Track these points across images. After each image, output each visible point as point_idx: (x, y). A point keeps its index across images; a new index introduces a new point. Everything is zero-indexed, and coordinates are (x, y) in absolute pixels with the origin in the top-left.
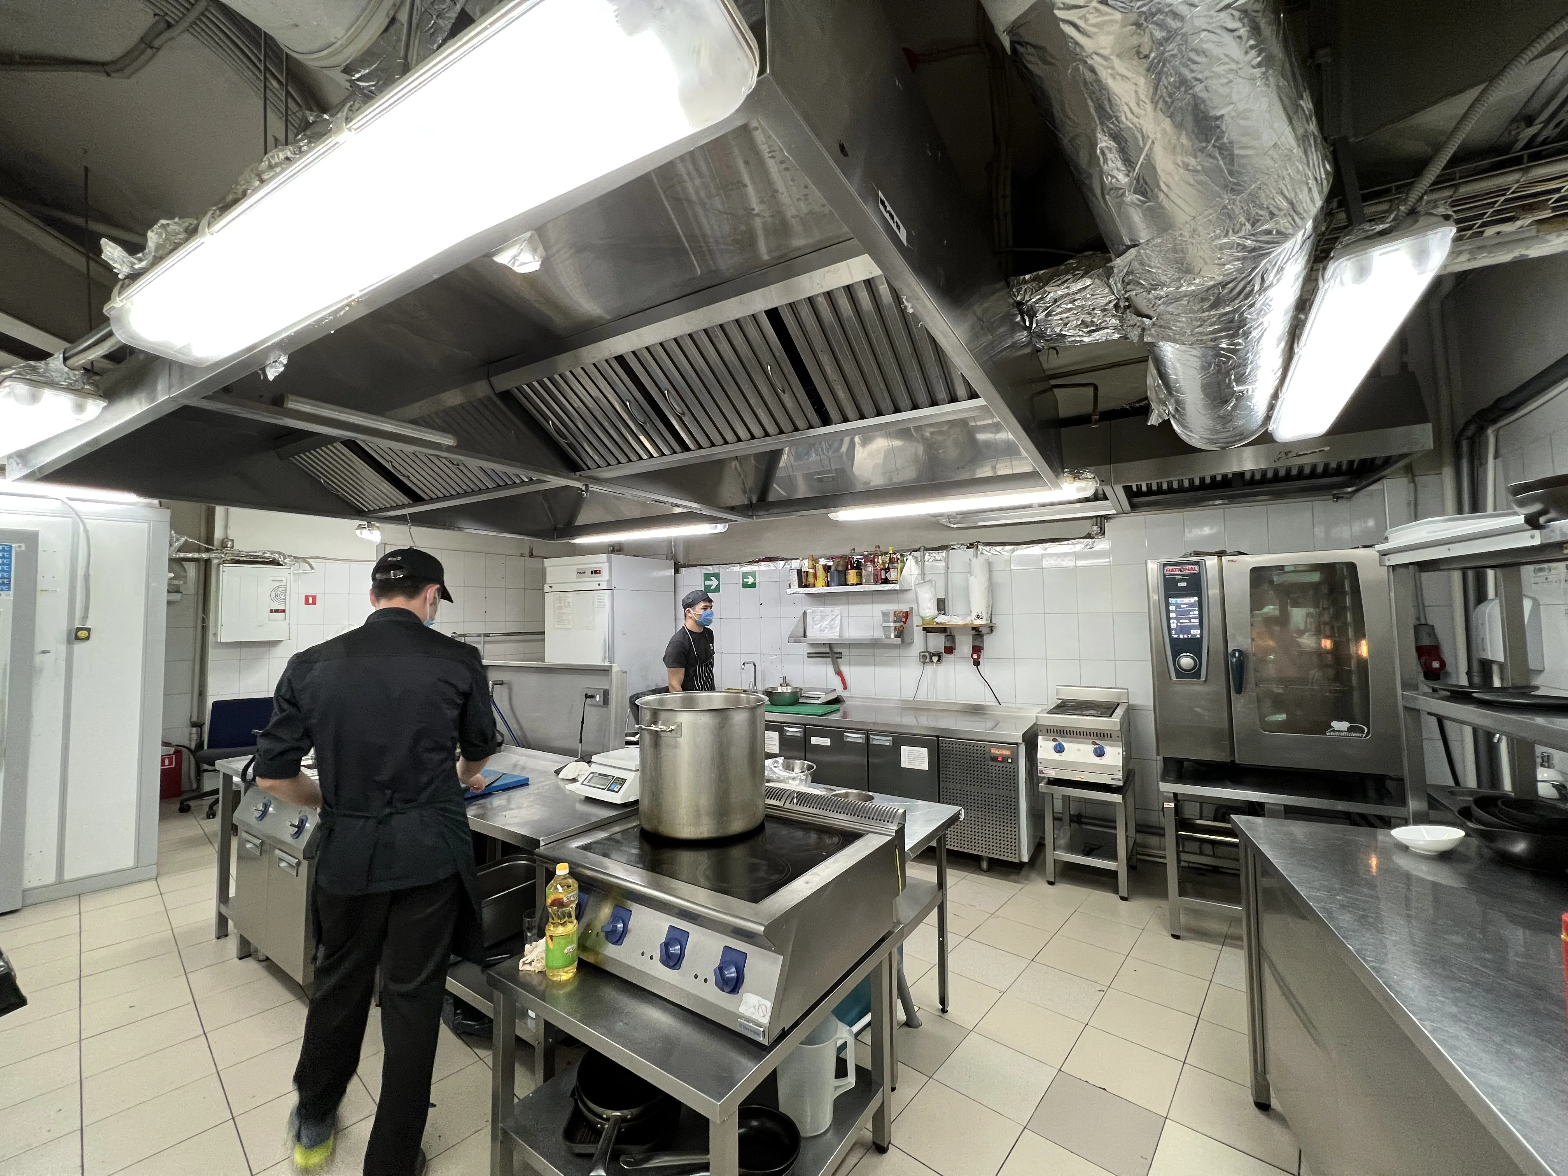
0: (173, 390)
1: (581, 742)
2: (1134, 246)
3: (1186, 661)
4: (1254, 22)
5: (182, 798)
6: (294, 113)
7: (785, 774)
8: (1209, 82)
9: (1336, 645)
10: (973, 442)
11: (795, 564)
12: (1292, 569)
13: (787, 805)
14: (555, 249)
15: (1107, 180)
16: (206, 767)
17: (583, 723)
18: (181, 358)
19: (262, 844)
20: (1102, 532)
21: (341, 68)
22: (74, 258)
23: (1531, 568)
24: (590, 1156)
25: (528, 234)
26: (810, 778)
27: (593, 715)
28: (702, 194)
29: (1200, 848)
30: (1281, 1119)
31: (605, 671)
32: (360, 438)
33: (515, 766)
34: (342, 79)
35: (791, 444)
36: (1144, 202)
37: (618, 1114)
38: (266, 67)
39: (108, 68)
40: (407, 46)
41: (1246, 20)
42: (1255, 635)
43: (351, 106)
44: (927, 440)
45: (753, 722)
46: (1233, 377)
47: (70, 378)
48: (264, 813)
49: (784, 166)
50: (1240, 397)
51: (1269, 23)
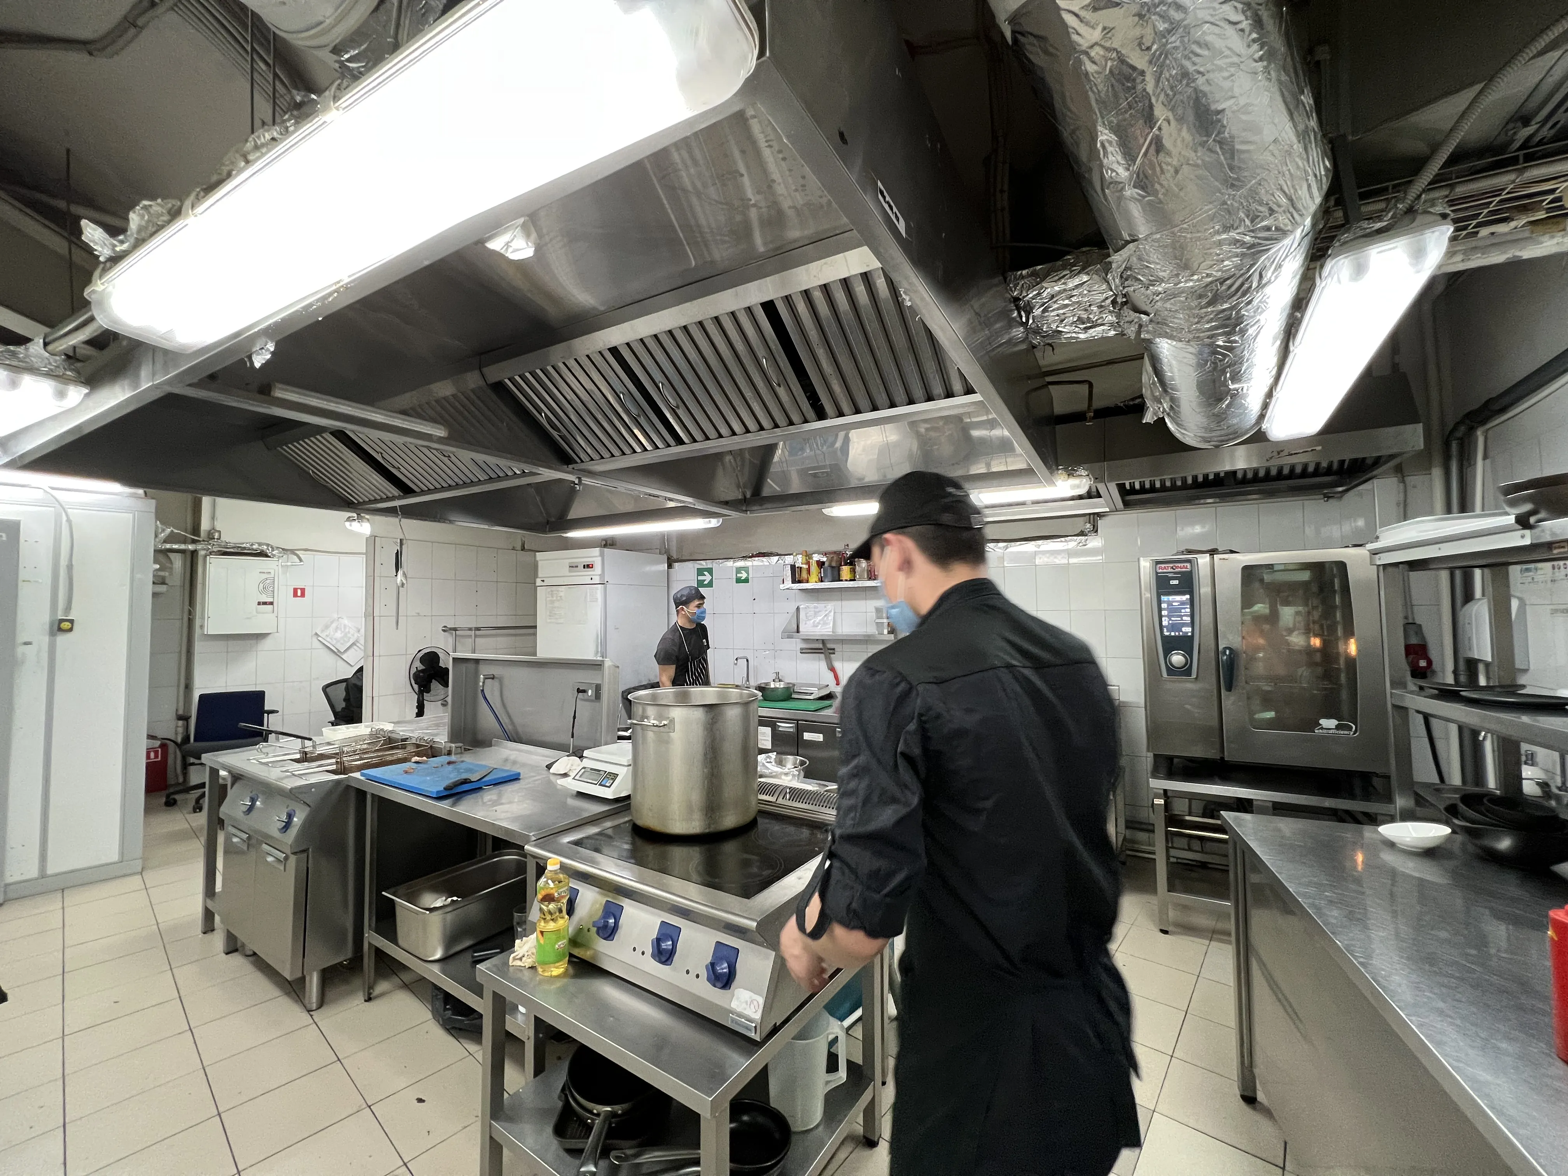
0: (157, 377)
1: (573, 737)
2: (1133, 241)
3: (1177, 658)
4: (1257, 15)
5: (167, 792)
6: (282, 96)
7: (777, 769)
8: (1210, 76)
9: (1325, 643)
10: (968, 438)
11: (789, 560)
12: (1282, 567)
13: (780, 801)
14: (547, 238)
15: (1108, 175)
16: (192, 760)
17: (574, 717)
18: (166, 345)
19: (249, 838)
20: (1095, 530)
21: (330, 48)
22: (55, 242)
23: (1518, 568)
24: (581, 1151)
25: (521, 220)
26: (802, 774)
27: (585, 710)
28: (699, 185)
29: (1189, 845)
30: (1268, 1113)
31: (596, 666)
32: (349, 428)
33: (506, 760)
34: (331, 59)
35: (785, 438)
36: (1144, 197)
37: (609, 1109)
38: (253, 48)
39: (91, 47)
40: (398, 25)
41: (1249, 13)
42: (1244, 633)
43: (339, 85)
44: (922, 436)
45: (746, 718)
46: (1228, 375)
47: (50, 364)
48: (251, 808)
49: (781, 156)
50: (1235, 395)
51: (1272, 17)
